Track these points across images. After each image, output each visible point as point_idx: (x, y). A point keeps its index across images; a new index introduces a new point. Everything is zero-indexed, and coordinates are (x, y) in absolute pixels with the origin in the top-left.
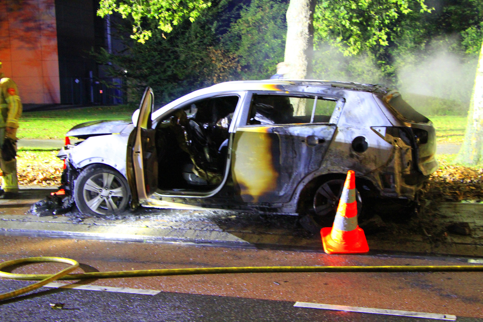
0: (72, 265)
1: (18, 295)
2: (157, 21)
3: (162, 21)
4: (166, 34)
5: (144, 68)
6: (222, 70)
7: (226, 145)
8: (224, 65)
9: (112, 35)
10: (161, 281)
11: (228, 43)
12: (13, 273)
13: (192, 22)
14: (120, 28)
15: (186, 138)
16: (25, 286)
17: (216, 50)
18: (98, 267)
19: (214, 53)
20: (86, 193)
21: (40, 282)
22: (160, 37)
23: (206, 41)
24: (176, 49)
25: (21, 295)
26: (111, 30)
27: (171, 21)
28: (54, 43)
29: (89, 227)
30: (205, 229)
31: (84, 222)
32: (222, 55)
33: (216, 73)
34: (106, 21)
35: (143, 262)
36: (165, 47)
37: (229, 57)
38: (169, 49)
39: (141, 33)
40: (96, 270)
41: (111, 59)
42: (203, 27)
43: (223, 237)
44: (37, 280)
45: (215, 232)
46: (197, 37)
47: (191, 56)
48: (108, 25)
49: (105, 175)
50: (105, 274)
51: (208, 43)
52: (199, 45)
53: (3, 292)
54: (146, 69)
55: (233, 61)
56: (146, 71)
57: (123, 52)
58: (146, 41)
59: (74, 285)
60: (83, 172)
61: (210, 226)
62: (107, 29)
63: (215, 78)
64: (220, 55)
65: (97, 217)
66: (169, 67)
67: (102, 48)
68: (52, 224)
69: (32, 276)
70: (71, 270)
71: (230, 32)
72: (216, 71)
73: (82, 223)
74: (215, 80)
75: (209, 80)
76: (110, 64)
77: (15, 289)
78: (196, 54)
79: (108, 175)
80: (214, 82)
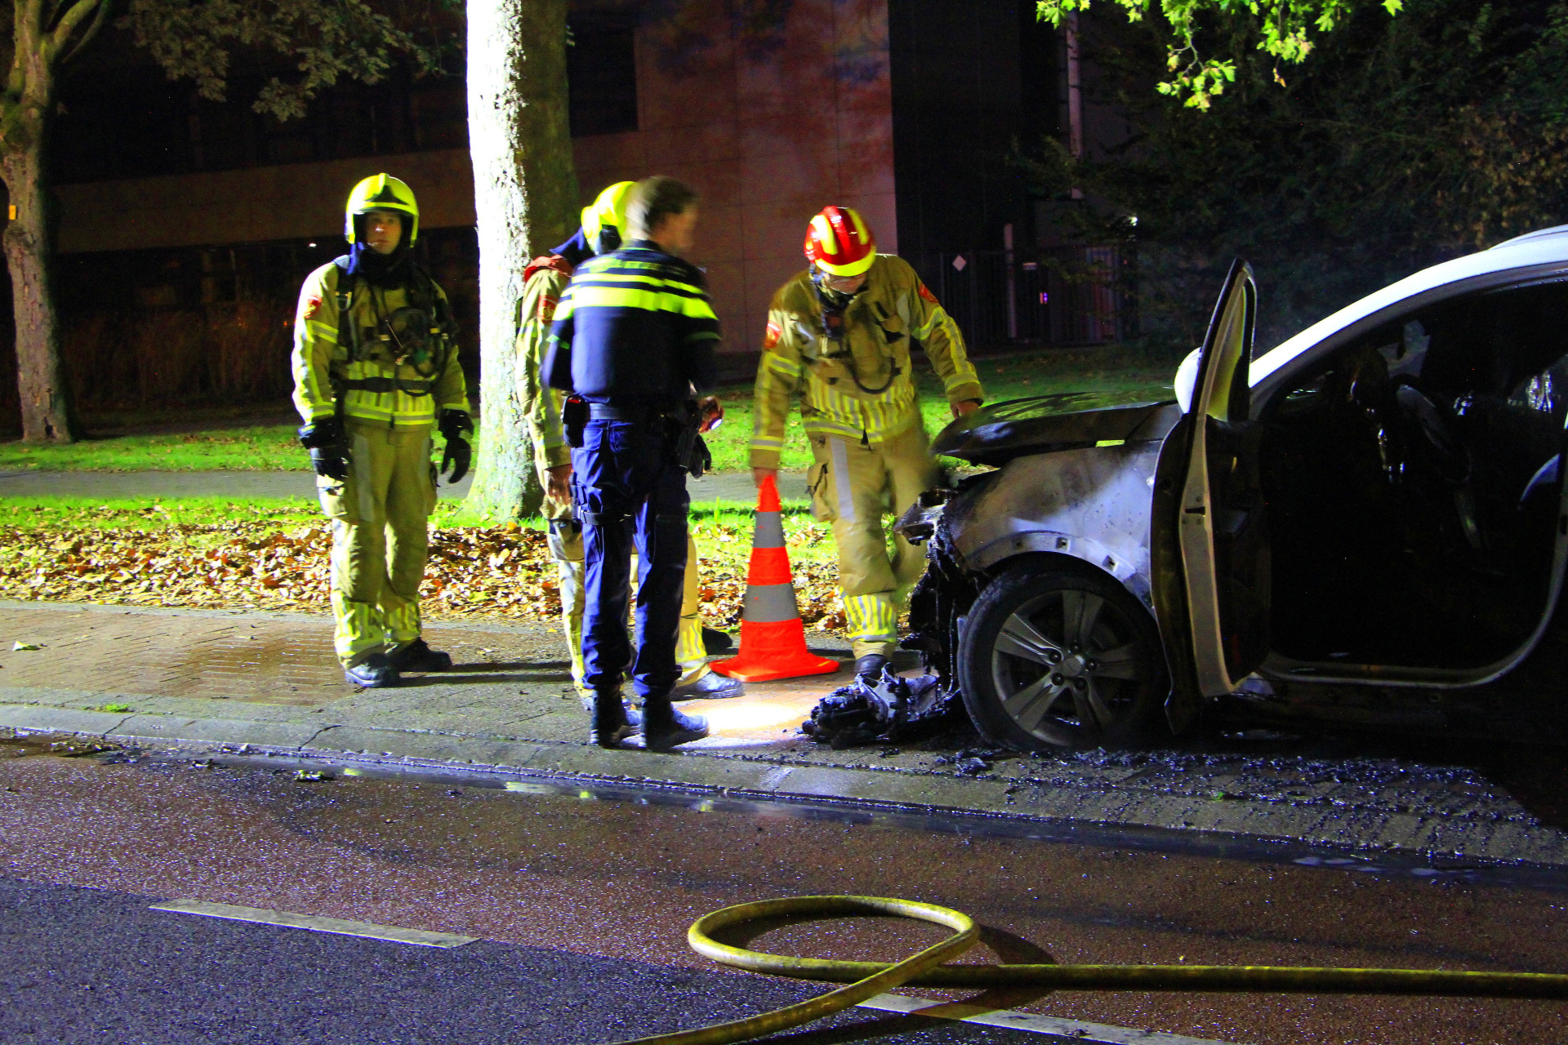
0: (955, 931)
1: (770, 1031)
2: (1254, 23)
3: (1274, 21)
4: (1287, 68)
5: (1200, 202)
6: (1509, 192)
7: (1553, 479)
8: (1518, 172)
9: (1085, 90)
10: (1294, 1014)
11: (1538, 84)
12: (753, 950)
13: (1393, 12)
14: (1115, 61)
15: (1383, 456)
16: (794, 1001)
17: (1486, 119)
18: (1050, 946)
19: (1476, 131)
20: (1001, 663)
21: (842, 988)
22: (1263, 82)
23: (1443, 84)
24: (1327, 123)
25: (782, 1033)
26: (1081, 71)
27: (1310, 21)
28: (881, 131)
29: (1012, 791)
30: (1464, 813)
31: (995, 772)
32: (1510, 133)
33: (1484, 207)
34: (1065, 38)
35: (1221, 935)
36: (1283, 118)
37: (1542, 142)
38: (1298, 128)
39: (1196, 72)
40: (1047, 958)
41: (1082, 176)
42: (1432, 32)
43: (1542, 848)
44: (835, 980)
45: (1507, 827)
46: (1407, 72)
47: (1385, 145)
48: (1071, 53)
49: (1070, 598)
50: (1078, 971)
51: (1454, 93)
52: (1417, 104)
53: (720, 1016)
54: (1211, 207)
55: (1558, 156)
56: (1209, 213)
57: (1123, 148)
58: (1213, 99)
59: (962, 1008)
60: (990, 588)
61: (1485, 803)
62: (1065, 70)
63: (1479, 227)
64: (1500, 134)
65: (1044, 755)
66: (1296, 193)
67: (1049, 139)
68: (881, 777)
69: (815, 963)
70: (951, 950)
71: (1545, 42)
72: (1483, 200)
73: (989, 774)
74: (1480, 236)
75: (1456, 235)
76: (1077, 194)
77: (762, 1011)
78: (1403, 137)
79: (1083, 597)
80: (1478, 242)
